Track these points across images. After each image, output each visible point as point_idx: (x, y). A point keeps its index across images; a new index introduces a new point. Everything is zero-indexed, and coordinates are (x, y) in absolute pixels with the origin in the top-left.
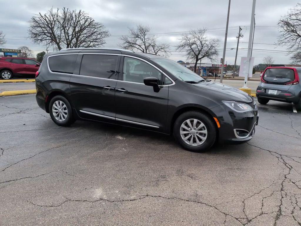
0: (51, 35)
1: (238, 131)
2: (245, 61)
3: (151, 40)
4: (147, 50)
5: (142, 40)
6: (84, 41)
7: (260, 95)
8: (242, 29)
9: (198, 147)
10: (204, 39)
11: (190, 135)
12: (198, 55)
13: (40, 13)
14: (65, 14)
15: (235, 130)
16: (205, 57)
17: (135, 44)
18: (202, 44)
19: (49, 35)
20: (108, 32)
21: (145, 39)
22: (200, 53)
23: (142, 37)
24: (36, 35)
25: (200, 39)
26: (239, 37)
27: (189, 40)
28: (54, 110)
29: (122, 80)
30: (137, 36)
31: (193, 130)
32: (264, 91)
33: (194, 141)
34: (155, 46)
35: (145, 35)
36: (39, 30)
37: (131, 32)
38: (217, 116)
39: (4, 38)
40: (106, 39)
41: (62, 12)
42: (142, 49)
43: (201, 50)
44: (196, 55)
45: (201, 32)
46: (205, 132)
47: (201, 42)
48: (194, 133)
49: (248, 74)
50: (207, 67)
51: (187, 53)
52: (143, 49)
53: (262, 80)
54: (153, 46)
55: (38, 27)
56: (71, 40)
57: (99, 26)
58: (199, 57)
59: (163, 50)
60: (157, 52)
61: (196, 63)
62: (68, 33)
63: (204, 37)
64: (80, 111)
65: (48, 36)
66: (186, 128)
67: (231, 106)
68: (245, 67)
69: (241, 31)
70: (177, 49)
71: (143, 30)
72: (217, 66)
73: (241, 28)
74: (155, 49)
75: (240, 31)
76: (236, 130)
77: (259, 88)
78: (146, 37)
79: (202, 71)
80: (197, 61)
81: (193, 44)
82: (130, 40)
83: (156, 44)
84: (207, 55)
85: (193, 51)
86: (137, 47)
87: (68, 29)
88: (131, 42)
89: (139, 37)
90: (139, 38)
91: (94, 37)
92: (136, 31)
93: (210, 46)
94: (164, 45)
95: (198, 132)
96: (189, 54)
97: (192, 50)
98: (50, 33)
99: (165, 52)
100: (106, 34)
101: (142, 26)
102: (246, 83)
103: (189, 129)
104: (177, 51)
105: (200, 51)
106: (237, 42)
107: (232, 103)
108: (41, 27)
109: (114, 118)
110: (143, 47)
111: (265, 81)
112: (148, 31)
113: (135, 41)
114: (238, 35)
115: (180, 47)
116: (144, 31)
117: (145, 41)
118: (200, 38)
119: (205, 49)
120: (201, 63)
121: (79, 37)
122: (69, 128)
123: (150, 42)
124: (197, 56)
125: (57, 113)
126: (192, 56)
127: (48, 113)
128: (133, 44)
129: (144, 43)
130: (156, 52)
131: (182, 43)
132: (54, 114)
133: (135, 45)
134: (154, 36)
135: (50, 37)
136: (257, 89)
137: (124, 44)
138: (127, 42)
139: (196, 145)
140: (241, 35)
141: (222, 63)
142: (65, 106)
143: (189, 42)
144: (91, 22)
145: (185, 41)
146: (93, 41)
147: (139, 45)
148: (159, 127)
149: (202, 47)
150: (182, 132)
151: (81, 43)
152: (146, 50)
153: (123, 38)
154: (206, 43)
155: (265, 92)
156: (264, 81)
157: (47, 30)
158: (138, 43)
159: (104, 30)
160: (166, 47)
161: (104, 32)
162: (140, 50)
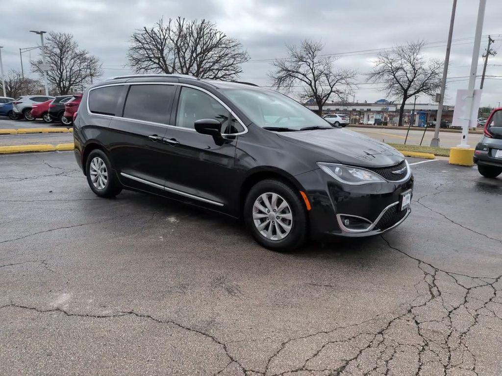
0: (159, 61)
1: (345, 219)
2: (465, 97)
3: (324, 65)
4: (317, 82)
5: (309, 66)
6: (210, 69)
7: (481, 160)
8: (493, 41)
9: (278, 243)
10: (420, 61)
11: (268, 222)
12: (408, 88)
13: (145, 28)
14: (180, 28)
15: (338, 216)
16: (420, 91)
17: (297, 72)
18: (414, 69)
19: (157, 61)
20: (247, 55)
21: (313, 64)
22: (410, 85)
23: (309, 60)
24: (138, 61)
25: (412, 60)
26: (487, 56)
27: (391, 63)
28: (92, 172)
29: (175, 125)
30: (301, 59)
31: (272, 213)
32: (487, 152)
33: (274, 232)
34: (331, 74)
35: (314, 57)
36: (143, 53)
37: (290, 52)
38: (304, 189)
39: (102, 67)
40: (243, 66)
41: (177, 24)
42: (307, 81)
43: (413, 80)
44: (403, 89)
45: (415, 48)
46: (289, 216)
47: (413, 66)
48: (273, 218)
49: (470, 121)
50: (430, 110)
51: (387, 85)
52: (311, 81)
53: (485, 132)
54: (326, 75)
55: (140, 48)
56: (189, 68)
57: (233, 44)
58: (408, 92)
59: (343, 81)
60: (334, 85)
61: (404, 104)
62: (184, 58)
63: (419, 56)
64: (121, 173)
65: (155, 63)
66: (262, 208)
67: (334, 171)
68: (464, 108)
69: (492, 44)
70: (368, 80)
71: (310, 47)
72: (450, 109)
73: (492, 38)
74: (329, 80)
75: (490, 44)
76: (341, 216)
77: (480, 147)
78: (315, 60)
79: (417, 118)
80: (405, 99)
81: (398, 69)
82: (288, 65)
83: (332, 70)
84: (424, 88)
85: (398, 81)
86: (301, 76)
87: (184, 50)
88: (289, 69)
89: (304, 60)
90: (303, 62)
91: (223, 62)
92: (300, 51)
93: (430, 72)
94: (346, 72)
95: (280, 215)
96: (391, 86)
97: (396, 79)
98: (159, 58)
99: (348, 84)
100: (243, 57)
101: (309, 43)
102: (464, 137)
103: (267, 209)
104: (370, 81)
105: (410, 82)
106: (484, 64)
107: (338, 166)
108: (145, 49)
109: (163, 187)
110: (310, 76)
111: (491, 133)
112: (319, 50)
113: (298, 67)
114: (486, 52)
115: (374, 74)
116: (313, 50)
117: (314, 66)
118: (412, 58)
119: (421, 77)
120: (416, 103)
121: (201, 62)
122: (108, 201)
123: (321, 67)
124: (406, 91)
125: (96, 175)
126: (397, 91)
127: (86, 175)
128: (293, 72)
129: (312, 70)
130: (332, 84)
131: (378, 68)
132: (93, 178)
133: (296, 75)
134: (329, 58)
135: (158, 64)
136: (477, 149)
137: (279, 72)
138: (284, 70)
139: (276, 239)
140: (492, 52)
141: (439, 102)
142: (104, 165)
143: (390, 66)
144: (220, 39)
145: (382, 64)
146: (222, 69)
147: (303, 75)
148: (222, 205)
149: (415, 74)
150: (256, 215)
151: (205, 71)
152: (315, 81)
153: (277, 64)
154: (423, 66)
155: (490, 153)
156: (488, 135)
157: (153, 54)
158: (301, 70)
159: (240, 51)
160: (349, 76)
161: (240, 54)
162: (306, 82)
